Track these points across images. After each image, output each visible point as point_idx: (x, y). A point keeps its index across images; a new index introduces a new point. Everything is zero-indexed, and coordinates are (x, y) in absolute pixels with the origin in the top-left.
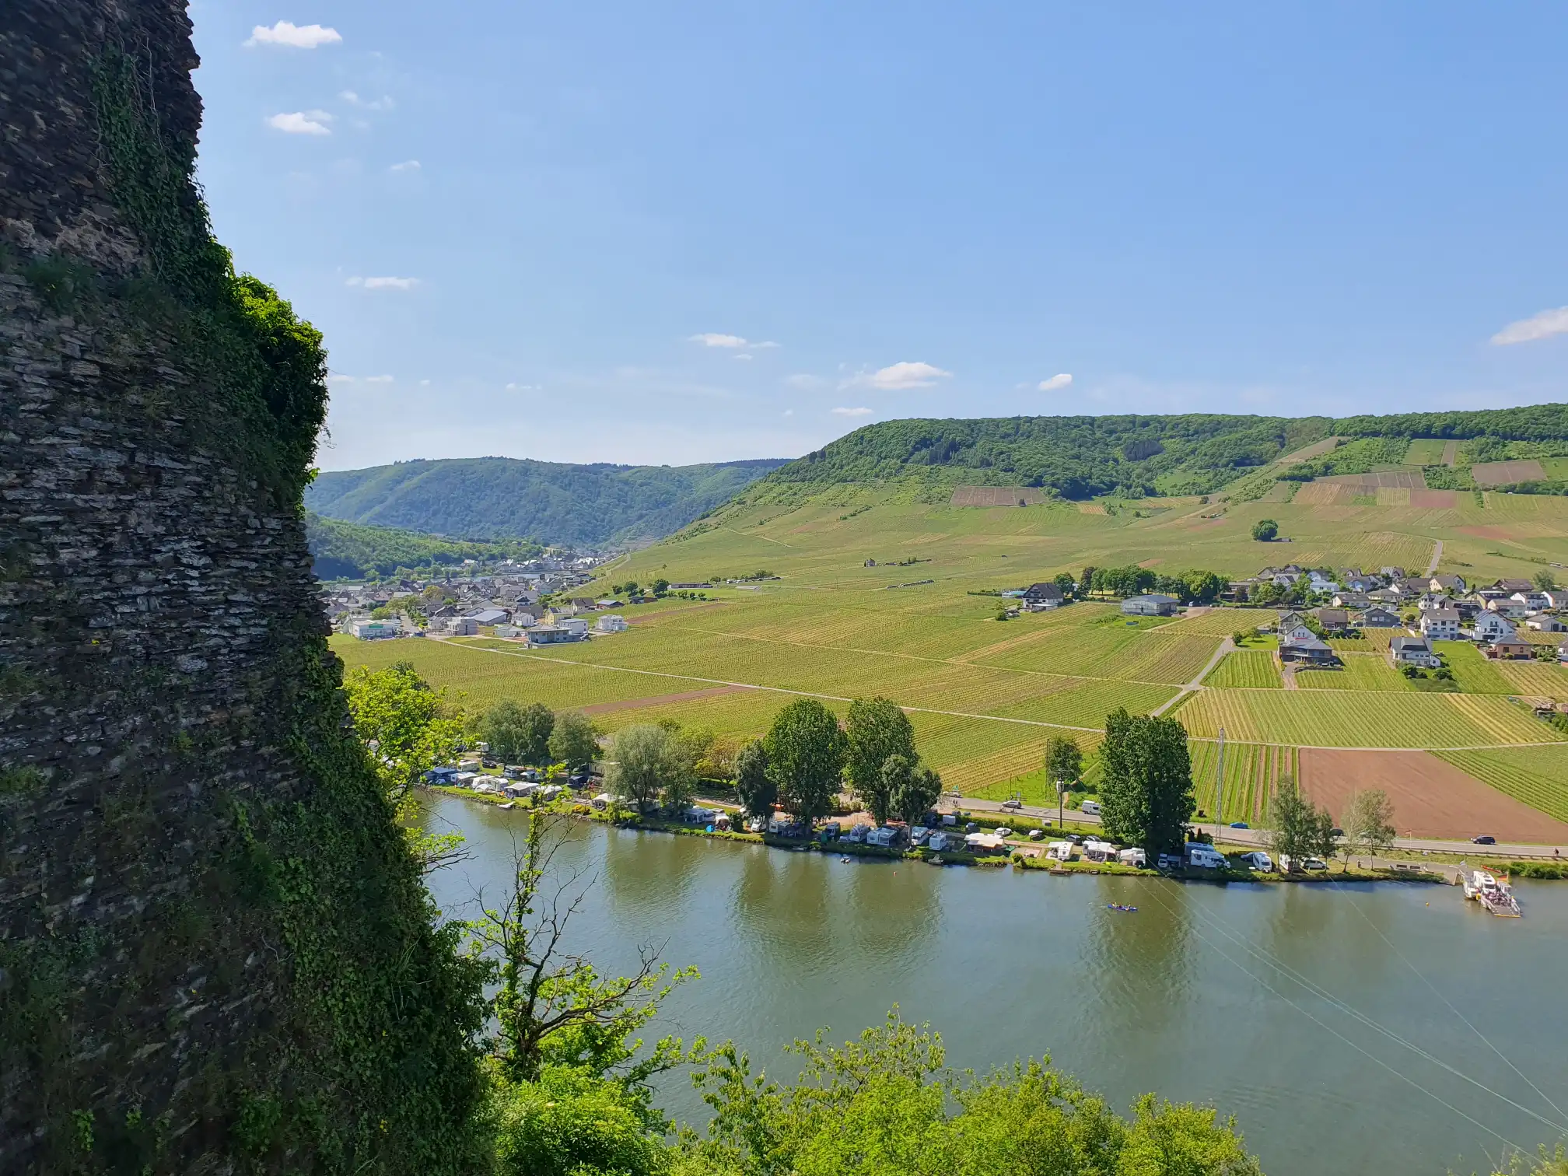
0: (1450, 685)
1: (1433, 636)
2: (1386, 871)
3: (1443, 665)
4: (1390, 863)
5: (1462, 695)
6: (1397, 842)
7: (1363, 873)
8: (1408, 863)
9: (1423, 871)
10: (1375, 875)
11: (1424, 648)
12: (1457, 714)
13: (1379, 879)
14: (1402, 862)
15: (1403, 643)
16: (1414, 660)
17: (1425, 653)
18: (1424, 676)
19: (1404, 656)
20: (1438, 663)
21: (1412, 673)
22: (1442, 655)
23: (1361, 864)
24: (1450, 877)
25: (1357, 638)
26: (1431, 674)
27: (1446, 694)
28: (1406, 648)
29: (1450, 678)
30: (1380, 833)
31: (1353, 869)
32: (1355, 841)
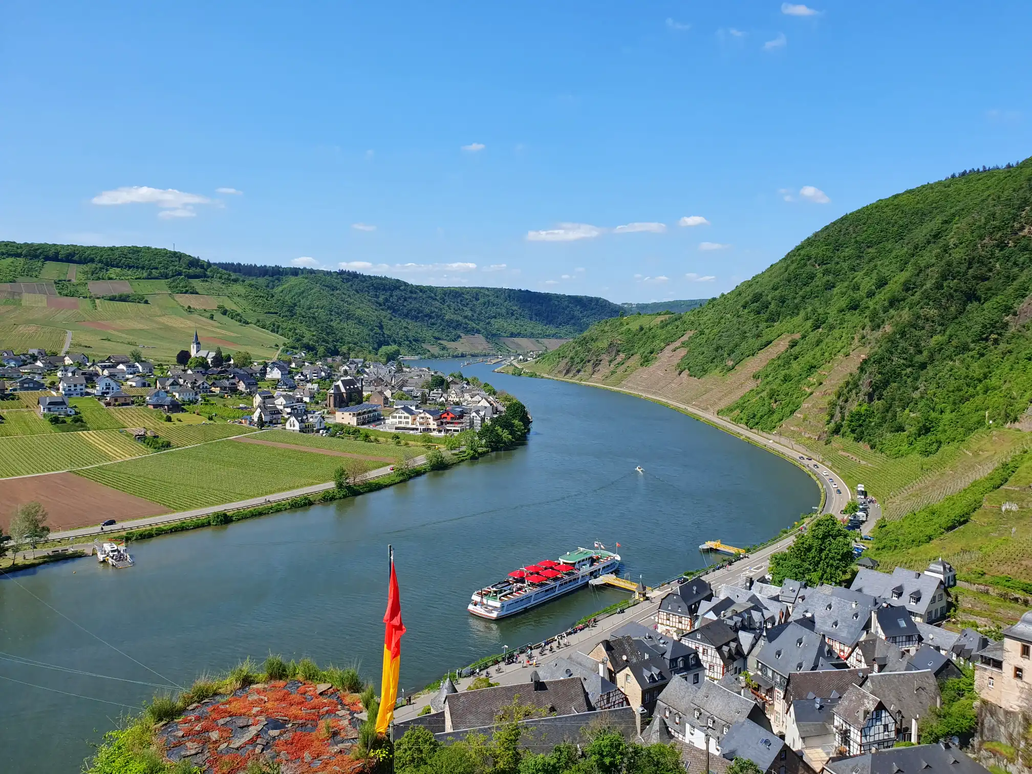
0: (82, 426)
1: (69, 394)
2: (44, 557)
3: (77, 413)
4: (45, 551)
5: (90, 432)
6: (52, 536)
7: (27, 563)
8: (60, 548)
9: (71, 551)
10: (36, 561)
11: (63, 403)
12: (89, 445)
13: (39, 564)
14: (55, 549)
15: (48, 401)
16: (57, 412)
17: (65, 406)
18: (64, 422)
19: (49, 410)
20: (73, 412)
21: (55, 421)
22: (75, 407)
23: (28, 556)
24: (88, 551)
25: (13, 399)
26: (69, 420)
27: (80, 433)
28: (50, 404)
29: (82, 421)
30: (38, 531)
31: (20, 561)
32: (20, 541)
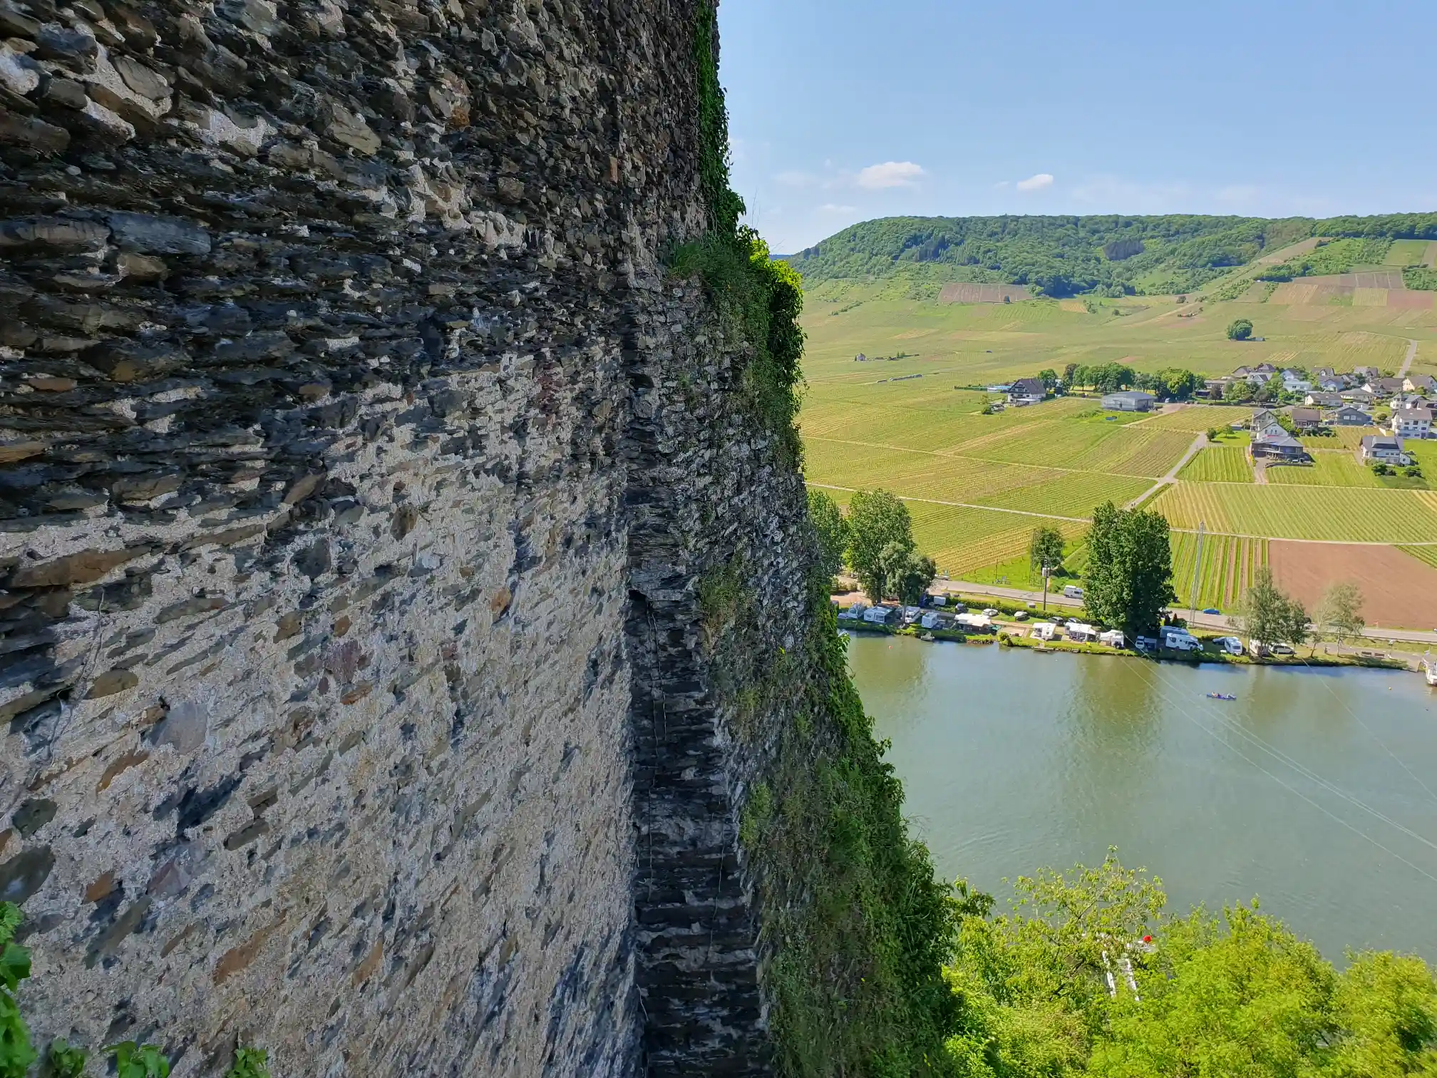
0: (1418, 482)
1: (1405, 434)
2: (1353, 657)
3: (1413, 463)
4: (1357, 650)
5: (1430, 492)
6: (1366, 631)
7: (1330, 659)
8: (1373, 650)
9: (1388, 658)
10: (1340, 661)
11: (1395, 447)
12: (1423, 509)
13: (1344, 665)
14: (1367, 650)
15: (1375, 441)
16: (1385, 458)
17: (1396, 451)
18: (1393, 474)
19: (1375, 454)
20: (1408, 461)
21: (1382, 470)
22: (1412, 453)
23: (1328, 650)
24: (1414, 664)
25: (1328, 435)
26: (1400, 472)
27: (1415, 492)
28: (1378, 446)
29: (1419, 475)
30: (1350, 621)
31: (1320, 655)
32: (1324, 629)
